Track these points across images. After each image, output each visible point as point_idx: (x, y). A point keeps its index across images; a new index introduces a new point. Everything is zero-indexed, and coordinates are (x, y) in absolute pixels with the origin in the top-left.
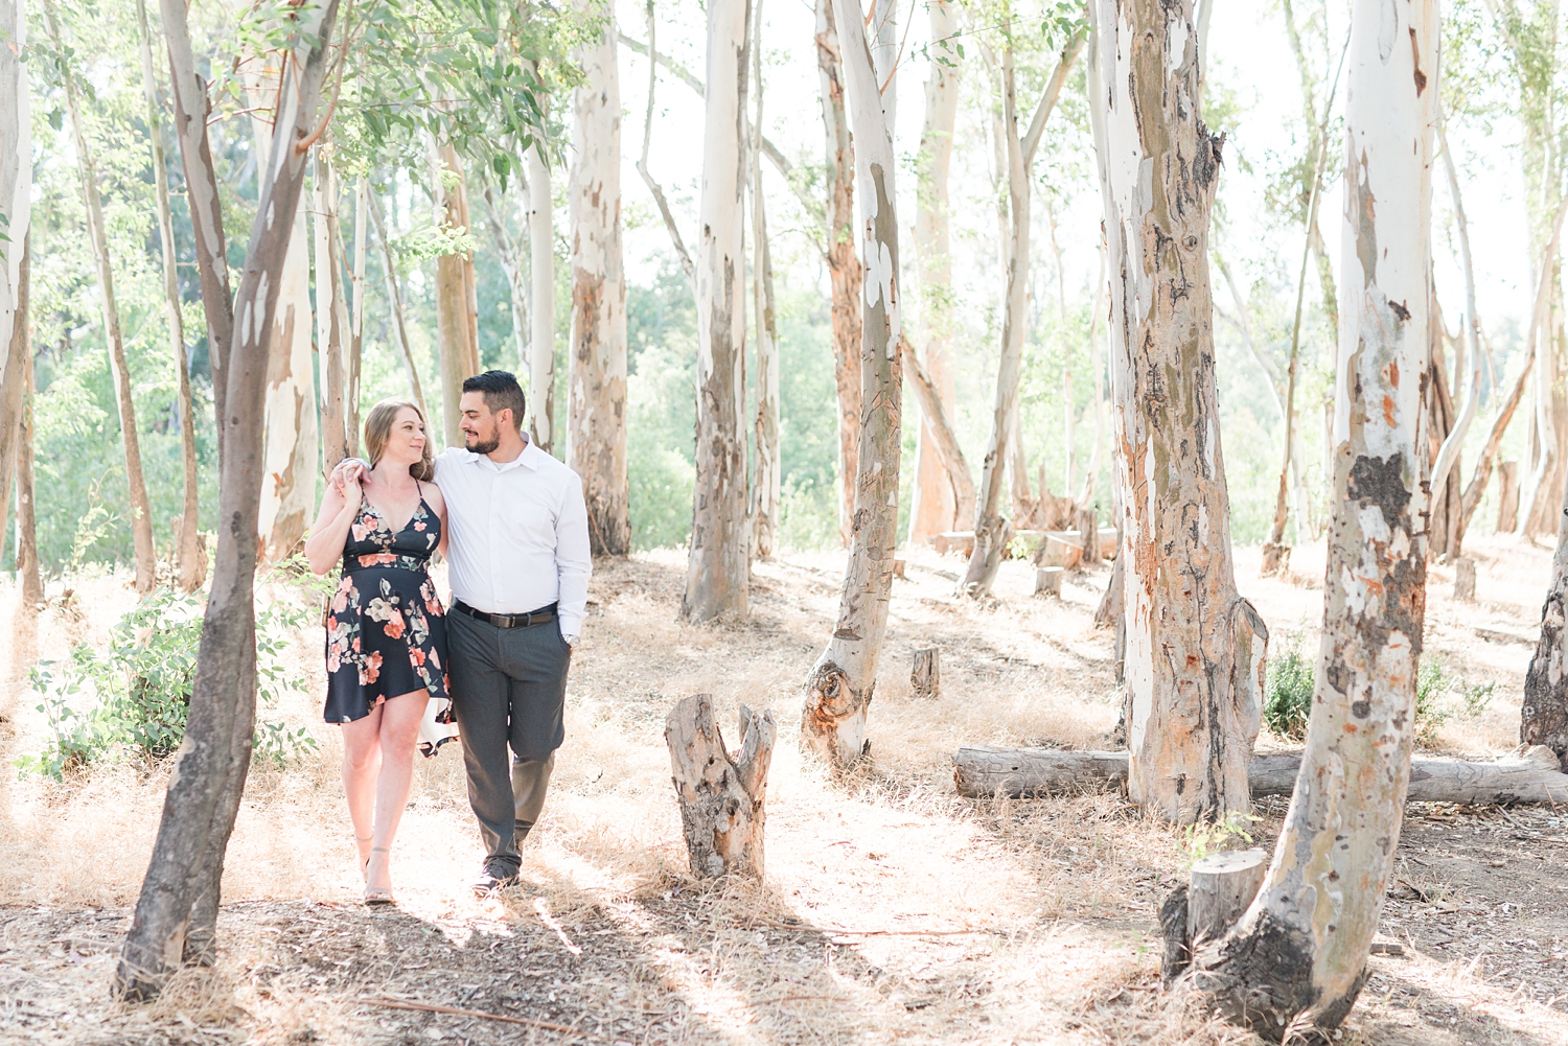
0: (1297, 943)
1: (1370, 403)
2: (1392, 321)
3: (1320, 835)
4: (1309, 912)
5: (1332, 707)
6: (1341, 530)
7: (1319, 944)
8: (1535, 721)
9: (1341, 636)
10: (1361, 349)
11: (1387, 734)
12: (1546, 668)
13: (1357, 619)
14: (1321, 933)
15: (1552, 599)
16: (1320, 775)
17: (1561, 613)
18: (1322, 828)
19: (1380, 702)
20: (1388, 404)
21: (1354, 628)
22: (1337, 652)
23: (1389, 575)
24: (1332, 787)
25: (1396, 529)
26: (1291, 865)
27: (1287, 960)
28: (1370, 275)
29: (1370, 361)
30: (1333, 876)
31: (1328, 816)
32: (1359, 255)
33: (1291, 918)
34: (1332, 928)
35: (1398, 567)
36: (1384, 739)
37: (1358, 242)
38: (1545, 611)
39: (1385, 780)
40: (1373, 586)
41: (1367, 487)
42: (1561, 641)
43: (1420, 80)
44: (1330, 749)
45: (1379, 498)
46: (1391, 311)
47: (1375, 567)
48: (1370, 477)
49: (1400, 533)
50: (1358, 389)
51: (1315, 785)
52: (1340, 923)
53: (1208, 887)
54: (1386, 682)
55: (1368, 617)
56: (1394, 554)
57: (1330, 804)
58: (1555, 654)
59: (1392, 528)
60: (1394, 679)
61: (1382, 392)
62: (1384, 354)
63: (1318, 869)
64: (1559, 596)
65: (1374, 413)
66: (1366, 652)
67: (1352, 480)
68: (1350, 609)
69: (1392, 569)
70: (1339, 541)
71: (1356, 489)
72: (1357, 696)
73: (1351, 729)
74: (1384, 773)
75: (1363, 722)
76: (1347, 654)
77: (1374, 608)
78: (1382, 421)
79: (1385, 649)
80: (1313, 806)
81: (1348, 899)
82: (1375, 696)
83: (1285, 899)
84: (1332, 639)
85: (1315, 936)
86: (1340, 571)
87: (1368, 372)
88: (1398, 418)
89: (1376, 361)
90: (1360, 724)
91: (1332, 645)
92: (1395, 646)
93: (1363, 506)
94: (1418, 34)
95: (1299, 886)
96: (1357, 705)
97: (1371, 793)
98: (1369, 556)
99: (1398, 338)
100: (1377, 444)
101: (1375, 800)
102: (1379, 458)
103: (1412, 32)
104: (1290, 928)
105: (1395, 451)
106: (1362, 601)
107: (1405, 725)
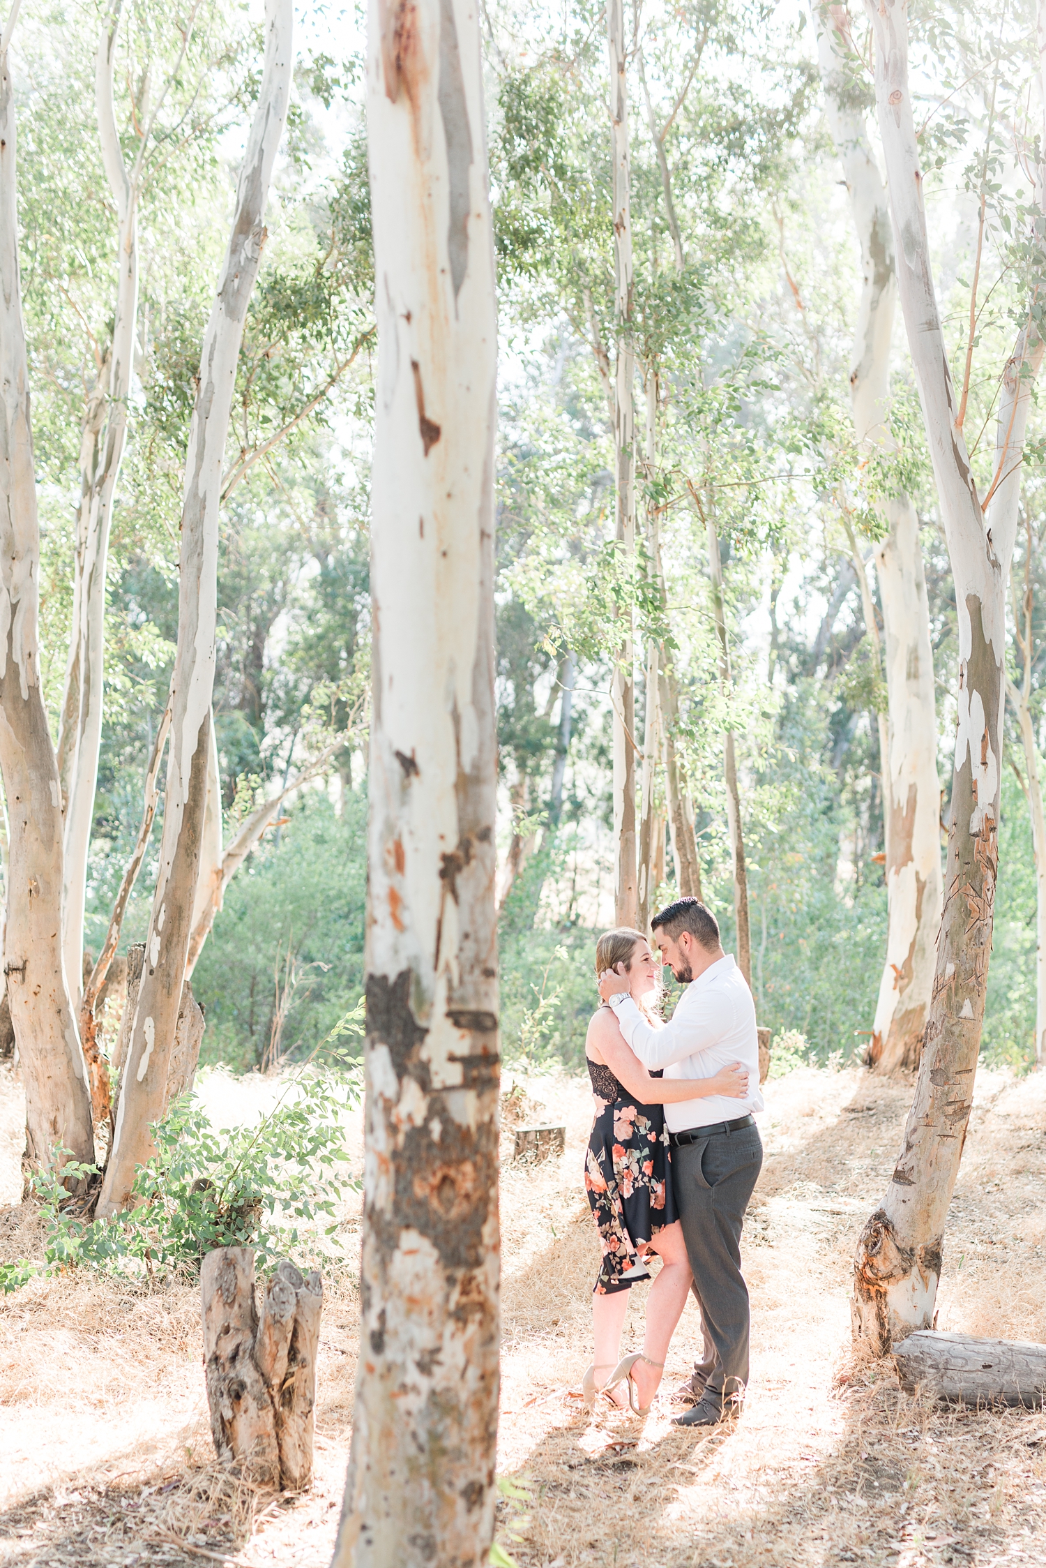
2: (396, 778)
11: (409, 1381)
19: (396, 1333)
20: (394, 898)
23: (396, 1148)
25: (406, 1080)
28: (378, 714)
35: (409, 1136)
36: (404, 1388)
39: (412, 1450)
40: (382, 1162)
43: (430, 432)
45: (386, 1034)
46: (396, 765)
49: (413, 1087)
54: (402, 1305)
56: (405, 1115)
59: (400, 1077)
60: (412, 1301)
61: (387, 881)
62: (390, 825)
65: (380, 912)
69: (399, 1138)
73: (371, 1370)
74: (408, 1438)
75: (377, 1360)
78: (389, 923)
79: (398, 1256)
82: (391, 1323)
88: (406, 918)
90: (377, 1363)
92: (411, 1252)
93: (376, 1045)
94: (423, 369)
97: (394, 1466)
99: (406, 804)
100: (384, 957)
102: (385, 978)
103: (415, 366)
105: (403, 966)
107: (436, 1370)
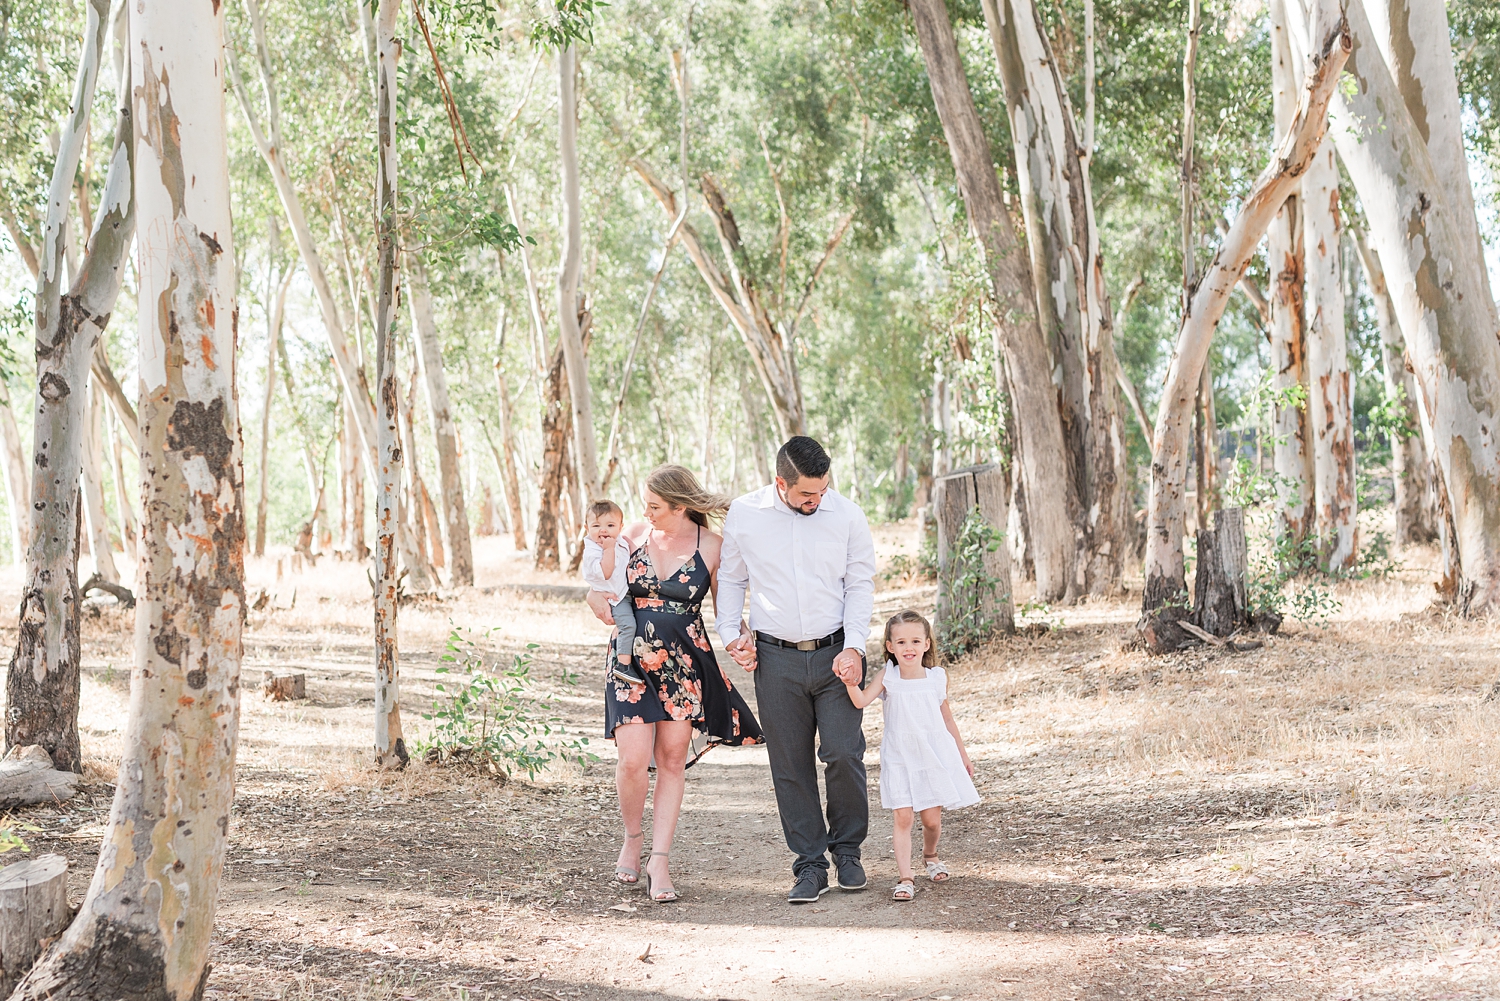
0: (146, 948)
1: (188, 344)
2: (204, 254)
3: (160, 823)
4: (155, 911)
5: (163, 680)
6: (162, 484)
7: (168, 944)
8: (23, 722)
9: (169, 601)
10: (174, 284)
11: (224, 703)
12: (30, 666)
13: (187, 581)
14: (170, 932)
15: (31, 596)
16: (154, 757)
17: (42, 609)
18: (162, 815)
19: (216, 669)
20: (206, 344)
21: (184, 591)
22: (166, 618)
23: (218, 530)
24: (169, 769)
25: (222, 480)
26: (128, 860)
27: (138, 968)
28: (179, 204)
29: (185, 298)
30: (179, 867)
31: (167, 801)
32: (164, 182)
33: (136, 921)
34: (181, 924)
35: (226, 521)
36: (221, 709)
37: (163, 168)
38: (24, 608)
39: (224, 754)
40: (202, 543)
41: (189, 435)
42: (44, 637)
44: (165, 726)
45: (202, 446)
46: (203, 244)
47: (204, 522)
48: (192, 424)
49: (226, 483)
50: (174, 329)
51: (149, 770)
52: (189, 917)
53: (14, 904)
54: (220, 647)
55: (199, 577)
56: (222, 507)
57: (169, 788)
58: (39, 651)
59: (218, 479)
60: (228, 642)
61: (198, 331)
62: (199, 291)
63: (161, 861)
64: (39, 592)
65: (192, 354)
66: (199, 616)
67: (172, 429)
68: (179, 570)
69: (220, 523)
70: (162, 496)
71: (177, 439)
72: (192, 664)
73: (187, 702)
74: (222, 746)
75: (201, 692)
76: (178, 620)
77: (205, 567)
78: (201, 363)
79: (218, 611)
80: (149, 793)
81: (195, 889)
82: (211, 663)
83: (126, 901)
84: (159, 605)
85: (164, 936)
86: (164, 530)
87: (183, 310)
88: (216, 359)
89: (191, 298)
90: (196, 695)
91: (160, 612)
92: (227, 607)
93: (187, 456)
95: (141, 884)
96: (192, 674)
97: (210, 769)
98: (196, 511)
99: (212, 274)
100: (196, 388)
101: (214, 777)
102: (200, 404)
104: (137, 932)
105: (215, 396)
106: (191, 560)
